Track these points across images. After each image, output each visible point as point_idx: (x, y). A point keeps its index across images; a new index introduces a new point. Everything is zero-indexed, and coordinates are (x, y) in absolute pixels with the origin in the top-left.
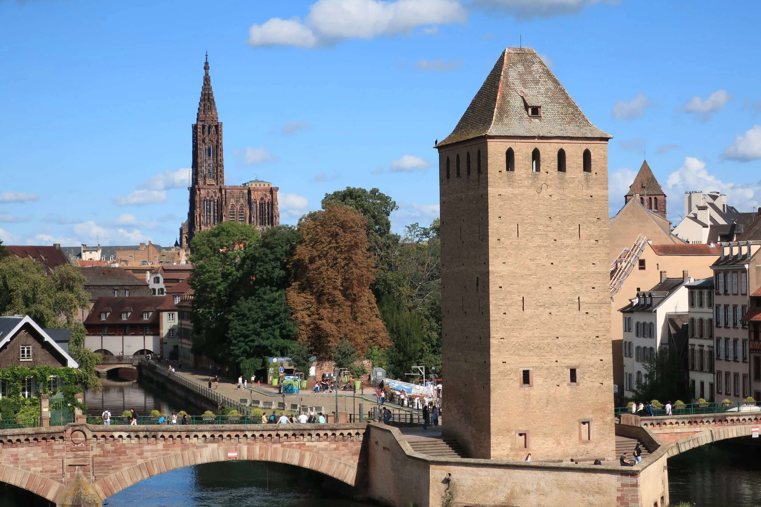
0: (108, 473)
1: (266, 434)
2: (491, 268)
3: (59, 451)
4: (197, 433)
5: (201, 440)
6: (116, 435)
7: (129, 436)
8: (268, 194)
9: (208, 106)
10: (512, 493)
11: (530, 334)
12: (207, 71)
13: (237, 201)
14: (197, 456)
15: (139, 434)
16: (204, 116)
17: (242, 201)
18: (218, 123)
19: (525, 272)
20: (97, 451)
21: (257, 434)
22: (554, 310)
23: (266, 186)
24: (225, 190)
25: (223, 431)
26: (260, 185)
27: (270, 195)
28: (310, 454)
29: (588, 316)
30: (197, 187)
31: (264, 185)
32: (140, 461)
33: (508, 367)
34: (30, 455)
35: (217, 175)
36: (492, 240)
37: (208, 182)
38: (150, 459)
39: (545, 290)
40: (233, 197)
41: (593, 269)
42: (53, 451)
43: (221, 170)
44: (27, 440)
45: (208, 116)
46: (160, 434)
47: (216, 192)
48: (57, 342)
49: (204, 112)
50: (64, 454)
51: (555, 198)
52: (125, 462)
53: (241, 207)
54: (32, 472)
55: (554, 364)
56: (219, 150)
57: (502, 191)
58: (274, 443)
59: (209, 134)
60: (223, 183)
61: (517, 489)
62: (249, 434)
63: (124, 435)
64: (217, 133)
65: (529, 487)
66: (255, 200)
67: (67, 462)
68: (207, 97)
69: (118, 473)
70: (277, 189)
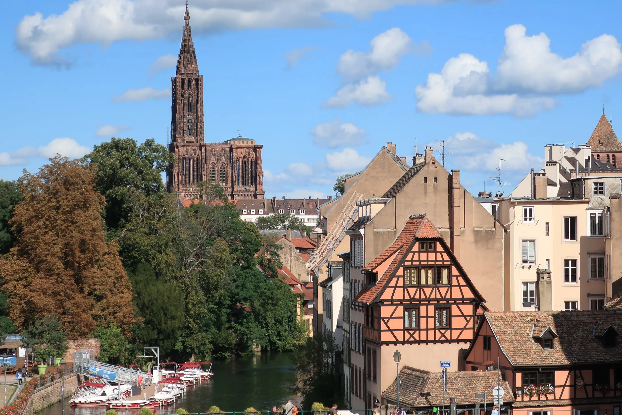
8: (252, 152)
9: (188, 59)
12: (187, 21)
13: (218, 160)
16: (184, 68)
17: (223, 159)
18: (198, 76)
23: (250, 143)
24: (206, 148)
26: (243, 142)
27: (254, 153)
30: (175, 144)
31: (247, 143)
35: (197, 132)
37: (187, 139)
40: (214, 155)
43: (201, 127)
45: (187, 68)
47: (195, 149)
49: (184, 64)
53: (223, 165)
56: (199, 105)
59: (188, 88)
60: (203, 141)
64: (197, 87)
66: (237, 158)
68: (186, 49)
70: (261, 146)
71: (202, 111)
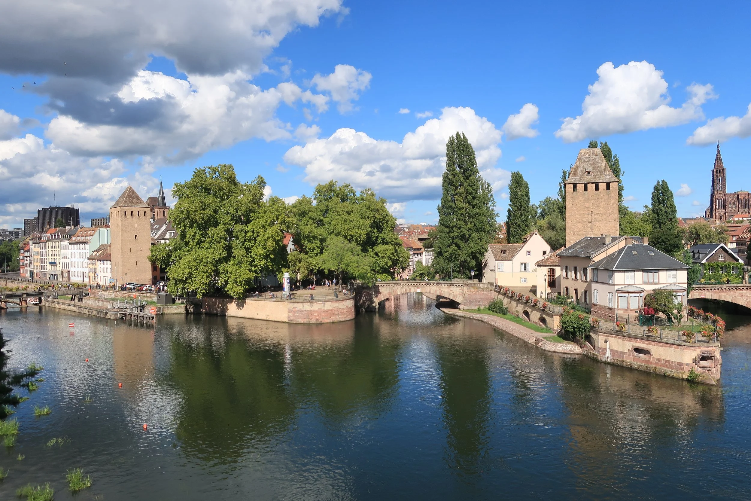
8: (747, 196)
9: (719, 162)
13: (732, 199)
16: (717, 166)
17: (734, 199)
18: (724, 168)
23: (746, 193)
26: (743, 192)
30: (714, 194)
35: (723, 189)
37: (719, 192)
40: (730, 198)
43: (725, 187)
44: (747, 288)
45: (719, 166)
47: (722, 196)
48: (735, 253)
49: (717, 164)
53: (734, 201)
56: (724, 179)
59: (719, 173)
60: (726, 193)
64: (723, 172)
66: (741, 198)
68: (718, 159)
71: (725, 181)
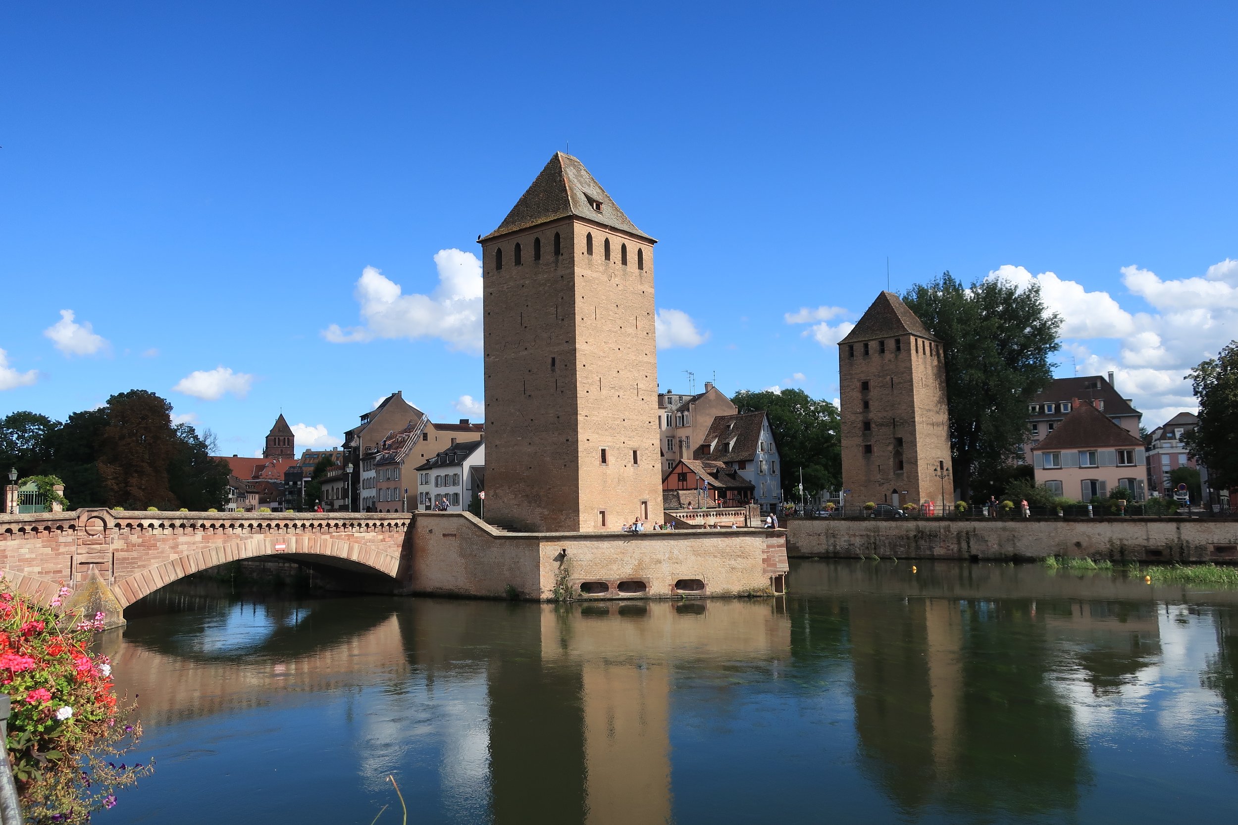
0: (132, 571)
1: (316, 523)
2: (577, 346)
3: (66, 544)
4: (243, 522)
5: (246, 530)
6: (146, 523)
7: (162, 526)
10: (640, 564)
11: (605, 413)
14: (242, 550)
15: (174, 522)
19: (601, 354)
20: (118, 544)
21: (308, 523)
22: (621, 393)
25: (271, 519)
28: (359, 546)
29: (644, 402)
32: (173, 557)
33: (591, 444)
34: (23, 551)
36: (578, 318)
38: (185, 553)
39: (615, 373)
41: (646, 359)
42: (58, 544)
46: (200, 522)
50: (73, 549)
51: (621, 287)
52: (154, 558)
54: (26, 574)
55: (622, 445)
57: (585, 273)
58: (323, 534)
61: (647, 559)
62: (299, 523)
63: (156, 523)
65: (660, 556)
67: (78, 559)
69: (145, 572)
